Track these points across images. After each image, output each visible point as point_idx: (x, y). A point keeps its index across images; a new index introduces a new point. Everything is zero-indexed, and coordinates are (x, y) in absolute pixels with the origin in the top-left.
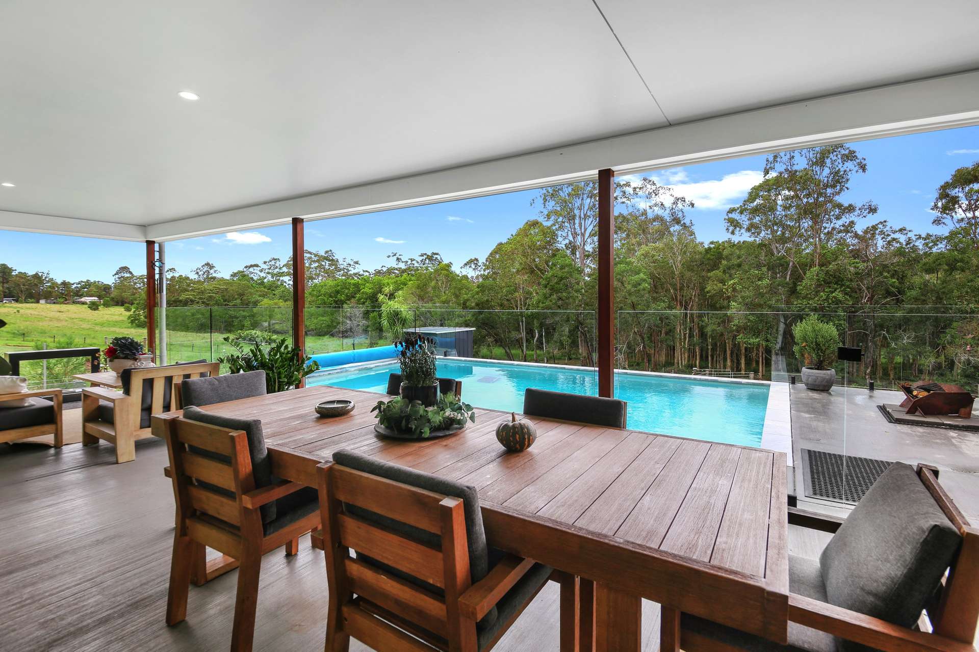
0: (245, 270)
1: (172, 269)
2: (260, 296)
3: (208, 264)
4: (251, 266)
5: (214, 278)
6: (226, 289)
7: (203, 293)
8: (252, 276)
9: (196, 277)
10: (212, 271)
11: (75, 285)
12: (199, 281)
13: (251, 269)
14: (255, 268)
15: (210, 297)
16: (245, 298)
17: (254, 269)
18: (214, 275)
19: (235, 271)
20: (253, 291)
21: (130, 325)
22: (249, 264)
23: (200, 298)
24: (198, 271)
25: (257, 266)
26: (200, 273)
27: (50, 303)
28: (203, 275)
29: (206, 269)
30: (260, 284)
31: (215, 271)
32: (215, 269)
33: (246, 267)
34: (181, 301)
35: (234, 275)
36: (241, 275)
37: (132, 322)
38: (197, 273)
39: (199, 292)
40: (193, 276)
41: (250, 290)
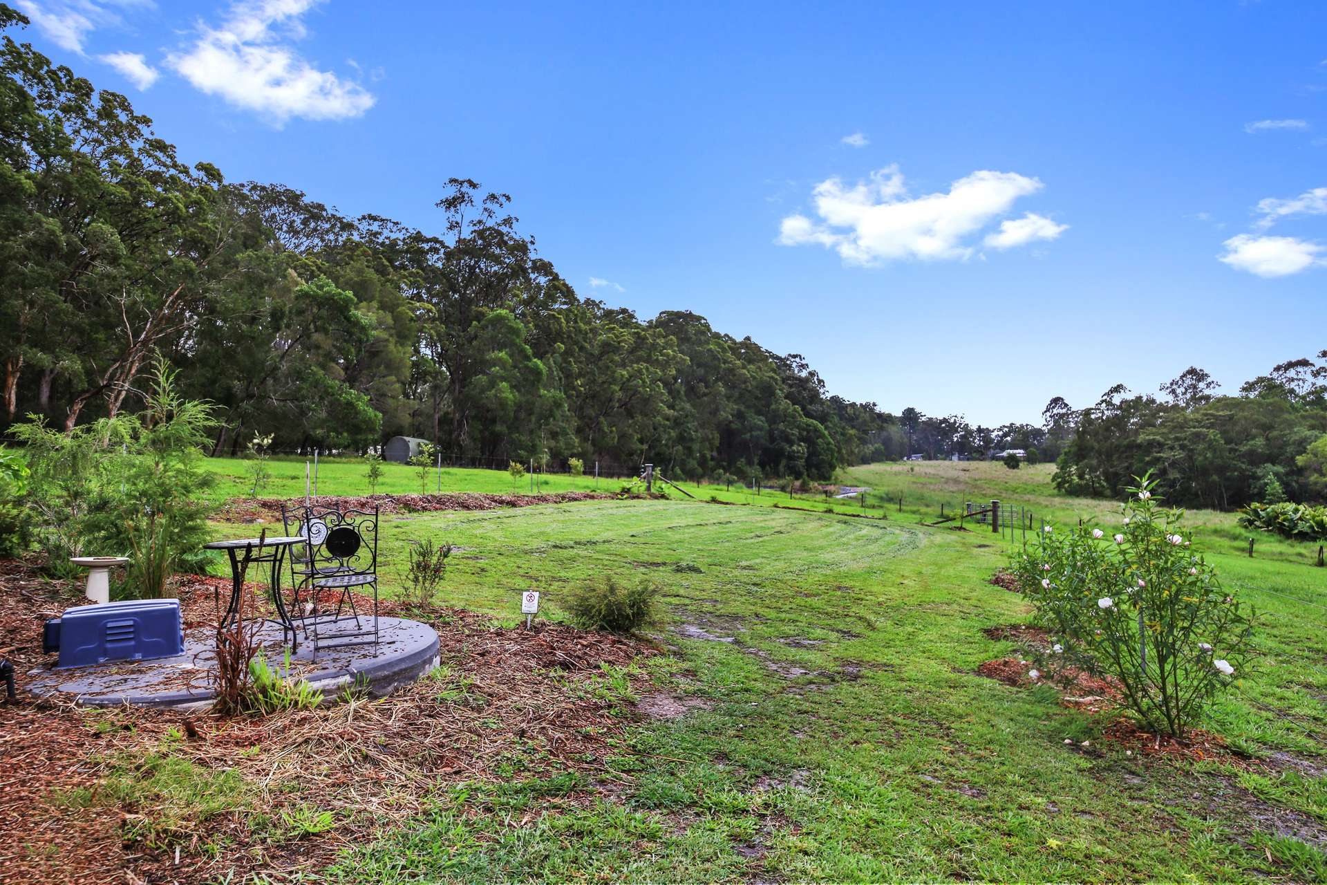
0: (1275, 375)
1: (1118, 386)
2: (1312, 427)
3: (1192, 372)
4: (1290, 365)
5: (1207, 398)
6: (1231, 418)
7: (1182, 428)
8: (1293, 385)
9: (1170, 399)
10: (1201, 385)
11: (996, 433)
12: (1175, 407)
13: (1291, 373)
14: (1300, 369)
15: (1197, 435)
16: (1275, 433)
17: (1298, 373)
18: (1207, 392)
19: (1252, 379)
20: (1293, 417)
21: (1056, 491)
22: (1283, 361)
23: (1177, 439)
24: (1174, 387)
25: (1304, 363)
26: (1179, 391)
27: (963, 460)
28: (1184, 394)
29: (1188, 381)
30: (1312, 403)
31: (1208, 385)
32: (1209, 380)
33: (1278, 369)
34: (1139, 446)
35: (1249, 387)
36: (1268, 386)
37: (1059, 486)
38: (1173, 392)
39: (1175, 427)
40: (1163, 398)
41: (1286, 416)
